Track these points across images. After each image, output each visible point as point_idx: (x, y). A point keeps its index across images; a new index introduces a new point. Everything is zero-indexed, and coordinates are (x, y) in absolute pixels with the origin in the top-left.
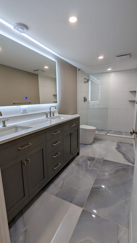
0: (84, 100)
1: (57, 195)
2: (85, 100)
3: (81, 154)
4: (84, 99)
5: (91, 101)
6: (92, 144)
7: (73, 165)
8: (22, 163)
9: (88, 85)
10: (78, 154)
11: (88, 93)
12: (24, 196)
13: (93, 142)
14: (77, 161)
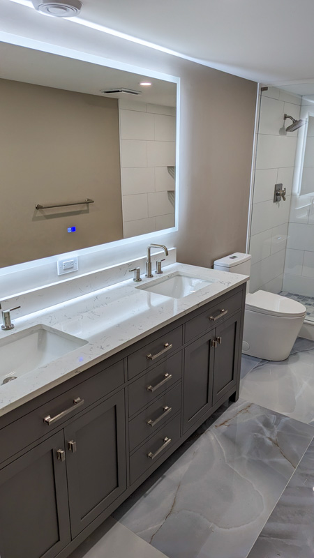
0: (277, 194)
1: (152, 540)
2: (279, 194)
3: (245, 396)
4: (276, 190)
5: (301, 195)
6: (285, 361)
7: (213, 438)
9: (298, 136)
10: (233, 399)
11: (294, 167)
13: (294, 353)
14: (227, 424)
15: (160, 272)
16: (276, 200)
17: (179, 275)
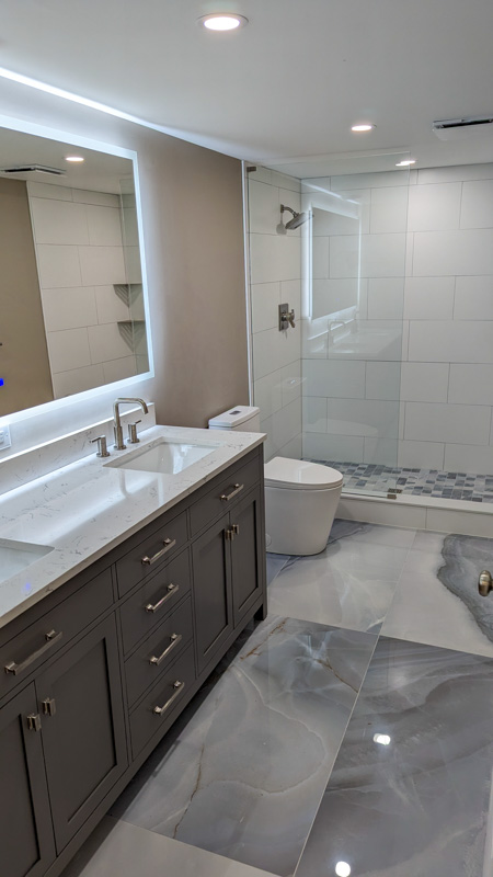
0: (282, 319)
1: (176, 832)
2: (286, 318)
3: (275, 611)
4: (280, 314)
5: (313, 318)
6: (322, 553)
7: (240, 675)
8: (22, 724)
9: (301, 236)
10: (260, 616)
11: (301, 279)
12: (35, 858)
13: (332, 540)
14: (257, 652)
15: (135, 440)
16: (282, 328)
17: (165, 443)
